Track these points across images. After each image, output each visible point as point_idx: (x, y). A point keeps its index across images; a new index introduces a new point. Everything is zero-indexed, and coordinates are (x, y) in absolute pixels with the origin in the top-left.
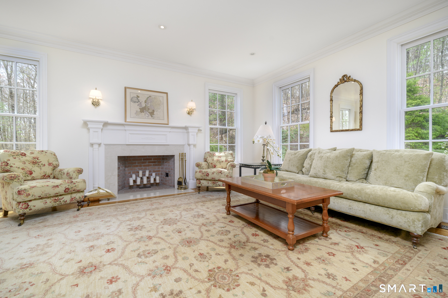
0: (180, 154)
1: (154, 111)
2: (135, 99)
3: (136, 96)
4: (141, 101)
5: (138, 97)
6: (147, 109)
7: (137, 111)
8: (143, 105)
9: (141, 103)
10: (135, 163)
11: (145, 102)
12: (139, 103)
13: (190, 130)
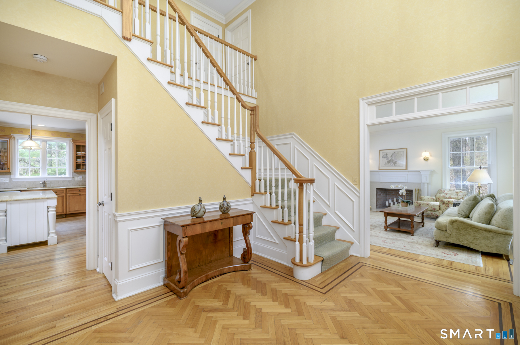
0: (415, 189)
1: (396, 162)
2: (385, 156)
3: (386, 154)
4: (388, 157)
5: (387, 154)
6: (392, 161)
7: (385, 163)
8: (390, 159)
9: (388, 158)
10: (393, 193)
11: (391, 157)
12: (387, 158)
13: (422, 173)
